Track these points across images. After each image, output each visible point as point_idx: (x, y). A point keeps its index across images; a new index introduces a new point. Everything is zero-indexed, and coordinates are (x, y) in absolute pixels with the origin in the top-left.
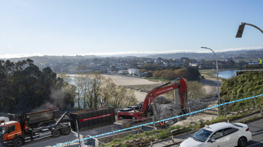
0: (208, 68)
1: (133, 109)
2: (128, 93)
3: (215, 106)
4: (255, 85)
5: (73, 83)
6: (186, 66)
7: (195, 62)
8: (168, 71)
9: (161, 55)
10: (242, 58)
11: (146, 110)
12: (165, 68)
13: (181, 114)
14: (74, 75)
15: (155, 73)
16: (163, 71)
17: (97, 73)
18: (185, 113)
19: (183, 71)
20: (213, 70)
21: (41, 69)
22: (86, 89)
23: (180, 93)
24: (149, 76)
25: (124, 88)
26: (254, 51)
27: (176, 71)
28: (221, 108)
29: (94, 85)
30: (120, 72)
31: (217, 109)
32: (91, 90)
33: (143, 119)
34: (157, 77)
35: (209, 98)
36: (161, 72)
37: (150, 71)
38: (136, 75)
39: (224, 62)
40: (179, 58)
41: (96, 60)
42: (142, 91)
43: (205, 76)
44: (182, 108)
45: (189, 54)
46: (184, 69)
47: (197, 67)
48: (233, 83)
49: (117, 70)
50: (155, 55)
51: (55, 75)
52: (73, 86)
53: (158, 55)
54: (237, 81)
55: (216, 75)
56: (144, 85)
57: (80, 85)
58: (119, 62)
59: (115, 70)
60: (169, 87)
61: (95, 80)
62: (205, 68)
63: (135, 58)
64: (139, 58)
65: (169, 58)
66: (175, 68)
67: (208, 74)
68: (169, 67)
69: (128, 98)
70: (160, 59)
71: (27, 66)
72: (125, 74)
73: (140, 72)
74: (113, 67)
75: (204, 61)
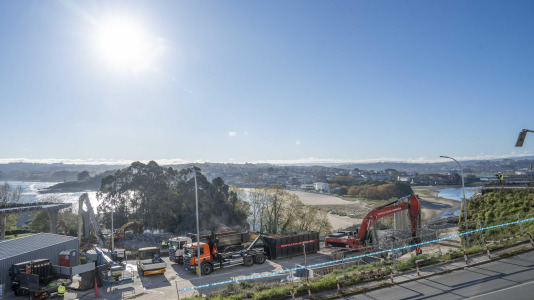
0: (423, 184)
1: (346, 235)
2: (319, 216)
4: (511, 207)
5: (248, 200)
6: (393, 181)
7: (405, 175)
8: (369, 188)
9: (357, 165)
10: (471, 171)
12: (363, 183)
13: (412, 243)
14: (248, 189)
15: (351, 189)
16: (362, 187)
17: (278, 188)
18: (417, 242)
19: (390, 187)
20: (430, 187)
21: (210, 180)
22: (263, 208)
24: (342, 193)
25: (314, 209)
26: (488, 161)
27: (380, 188)
29: (275, 204)
30: (303, 186)
31: (459, 240)
32: (270, 209)
33: (361, 247)
34: (354, 195)
36: (359, 188)
37: (344, 186)
38: (325, 191)
39: (445, 177)
40: (383, 169)
41: (271, 169)
42: (333, 213)
43: (420, 195)
44: (414, 235)
45: (396, 164)
46: (391, 184)
47: (409, 182)
49: (299, 184)
50: (350, 165)
51: (227, 188)
52: (246, 203)
53: (354, 165)
54: (483, 202)
55: (435, 194)
56: (336, 206)
57: (257, 203)
58: (302, 173)
59: (296, 183)
61: (275, 197)
62: (419, 184)
63: (324, 168)
64: (329, 168)
65: (369, 170)
66: (378, 183)
67: (425, 193)
68: (368, 182)
70: (357, 170)
71: (193, 175)
72: (310, 190)
73: (331, 188)
74: (294, 179)
75: (417, 174)
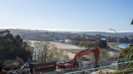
0: (112, 42)
1: (67, 63)
2: (65, 53)
3: (116, 64)
6: (99, 40)
8: (89, 42)
11: (74, 64)
12: (86, 40)
13: (95, 67)
14: (33, 41)
15: (81, 42)
16: (86, 42)
17: (47, 41)
18: (97, 67)
19: (97, 42)
20: (115, 43)
21: (14, 37)
22: (40, 50)
23: (95, 55)
24: (77, 44)
25: (62, 50)
27: (93, 42)
28: (120, 65)
29: (45, 48)
30: (60, 41)
31: (117, 66)
32: (43, 50)
33: (73, 69)
34: (82, 45)
35: (112, 59)
36: (84, 42)
37: (78, 41)
38: (70, 43)
39: (122, 39)
40: (95, 35)
41: (47, 33)
42: (72, 53)
43: (110, 46)
44: (96, 64)
45: (101, 33)
46: (98, 41)
47: (106, 40)
48: (127, 51)
50: (81, 32)
51: (22, 40)
52: (32, 47)
53: (83, 32)
54: (130, 50)
55: (117, 46)
56: (74, 49)
57: (37, 47)
58: (60, 35)
59: (57, 39)
60: (89, 51)
61: (45, 45)
62: (110, 41)
63: (70, 33)
64: (72, 33)
65: (89, 35)
66: (92, 40)
67: (112, 45)
68: (89, 40)
69: (64, 56)
70: (84, 34)
71: (6, 34)
72: (63, 42)
73: (72, 42)
74: (56, 37)
75: (110, 37)
